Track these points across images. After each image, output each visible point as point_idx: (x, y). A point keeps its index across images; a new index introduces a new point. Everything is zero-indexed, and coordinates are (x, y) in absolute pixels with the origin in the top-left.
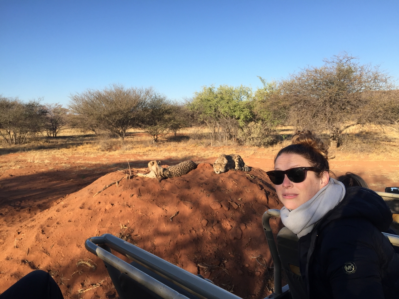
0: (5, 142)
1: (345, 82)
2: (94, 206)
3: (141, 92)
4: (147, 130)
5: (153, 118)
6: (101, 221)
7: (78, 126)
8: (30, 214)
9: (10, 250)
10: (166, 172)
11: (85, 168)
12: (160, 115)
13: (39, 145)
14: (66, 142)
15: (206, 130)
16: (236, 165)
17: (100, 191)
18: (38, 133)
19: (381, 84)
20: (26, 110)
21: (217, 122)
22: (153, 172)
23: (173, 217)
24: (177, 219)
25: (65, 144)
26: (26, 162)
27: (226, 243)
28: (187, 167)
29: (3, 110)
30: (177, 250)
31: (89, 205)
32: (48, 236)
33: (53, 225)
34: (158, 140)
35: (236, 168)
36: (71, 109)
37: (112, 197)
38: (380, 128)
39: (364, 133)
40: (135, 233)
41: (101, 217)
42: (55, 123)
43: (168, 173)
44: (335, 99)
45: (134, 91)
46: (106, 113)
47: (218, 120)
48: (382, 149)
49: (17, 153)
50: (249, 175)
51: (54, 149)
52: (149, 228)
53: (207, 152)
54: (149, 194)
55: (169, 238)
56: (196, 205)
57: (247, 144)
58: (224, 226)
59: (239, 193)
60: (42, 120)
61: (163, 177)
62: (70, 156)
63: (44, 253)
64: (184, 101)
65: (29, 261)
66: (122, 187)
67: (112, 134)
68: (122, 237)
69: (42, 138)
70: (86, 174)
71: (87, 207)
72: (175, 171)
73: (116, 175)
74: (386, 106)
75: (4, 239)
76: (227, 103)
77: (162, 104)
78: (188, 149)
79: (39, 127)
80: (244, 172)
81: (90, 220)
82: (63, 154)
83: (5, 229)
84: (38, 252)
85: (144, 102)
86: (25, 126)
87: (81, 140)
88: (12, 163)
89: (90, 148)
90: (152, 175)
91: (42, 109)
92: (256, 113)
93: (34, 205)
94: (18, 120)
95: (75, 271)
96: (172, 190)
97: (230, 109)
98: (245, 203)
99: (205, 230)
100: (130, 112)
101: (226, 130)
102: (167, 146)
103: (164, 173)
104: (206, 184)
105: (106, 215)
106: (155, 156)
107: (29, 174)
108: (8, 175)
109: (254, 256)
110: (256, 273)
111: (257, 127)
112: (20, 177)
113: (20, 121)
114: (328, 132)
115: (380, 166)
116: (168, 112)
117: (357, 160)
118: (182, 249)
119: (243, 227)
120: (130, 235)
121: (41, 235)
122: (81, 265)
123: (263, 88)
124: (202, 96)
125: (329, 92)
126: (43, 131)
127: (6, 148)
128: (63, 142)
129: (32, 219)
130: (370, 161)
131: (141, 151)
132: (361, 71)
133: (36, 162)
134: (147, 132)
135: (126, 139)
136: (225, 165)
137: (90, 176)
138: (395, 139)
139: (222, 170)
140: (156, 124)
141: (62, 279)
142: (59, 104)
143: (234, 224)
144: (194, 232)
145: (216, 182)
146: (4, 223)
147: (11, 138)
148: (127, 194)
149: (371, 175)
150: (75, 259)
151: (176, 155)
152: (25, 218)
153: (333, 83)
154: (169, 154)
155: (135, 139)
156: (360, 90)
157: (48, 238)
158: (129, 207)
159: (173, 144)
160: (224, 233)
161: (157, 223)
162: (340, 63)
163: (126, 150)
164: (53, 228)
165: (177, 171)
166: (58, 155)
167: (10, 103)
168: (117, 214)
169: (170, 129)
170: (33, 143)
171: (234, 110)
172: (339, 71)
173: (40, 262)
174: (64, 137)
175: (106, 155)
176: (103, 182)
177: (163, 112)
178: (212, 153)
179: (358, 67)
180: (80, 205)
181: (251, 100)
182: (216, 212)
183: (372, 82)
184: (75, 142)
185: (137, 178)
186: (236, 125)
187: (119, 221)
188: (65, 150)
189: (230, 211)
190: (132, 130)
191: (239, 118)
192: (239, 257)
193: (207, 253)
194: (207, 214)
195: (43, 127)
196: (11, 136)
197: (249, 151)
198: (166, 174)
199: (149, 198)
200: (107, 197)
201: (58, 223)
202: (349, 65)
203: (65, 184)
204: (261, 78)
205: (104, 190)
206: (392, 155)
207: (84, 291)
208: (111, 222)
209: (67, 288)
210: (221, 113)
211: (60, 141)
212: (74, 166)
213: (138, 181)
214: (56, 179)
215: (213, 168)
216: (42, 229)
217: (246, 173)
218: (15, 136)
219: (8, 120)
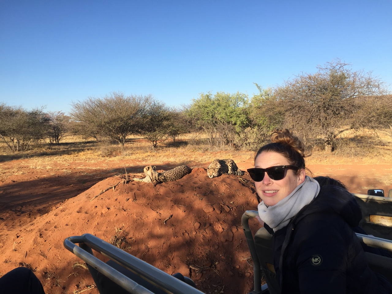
0: (9, 149)
1: (339, 88)
2: (91, 210)
3: (140, 100)
4: (146, 136)
5: (152, 124)
6: (97, 224)
7: (79, 133)
8: (30, 219)
9: (8, 253)
10: (161, 176)
11: (86, 173)
12: (159, 122)
13: (41, 151)
14: (68, 148)
15: (204, 136)
16: (229, 169)
17: (97, 195)
18: (40, 140)
19: (374, 89)
20: (29, 118)
21: (214, 128)
22: (148, 177)
23: (167, 220)
24: (171, 222)
25: (67, 151)
26: (29, 168)
27: (218, 245)
28: (181, 172)
29: (7, 118)
30: (170, 252)
31: (86, 209)
32: (46, 240)
33: (50, 229)
34: (157, 146)
35: (229, 172)
36: (73, 116)
37: (108, 201)
38: (374, 132)
39: (359, 138)
40: (129, 236)
41: (97, 221)
42: (57, 131)
43: (163, 178)
44: (328, 104)
45: (134, 99)
46: (106, 120)
47: (215, 126)
48: (375, 153)
49: (20, 160)
50: (241, 179)
51: (56, 155)
52: (144, 231)
53: (204, 157)
54: (144, 198)
55: (163, 240)
56: (189, 208)
57: (244, 148)
58: (216, 228)
59: (231, 196)
60: (45, 128)
61: (158, 182)
62: (71, 162)
63: (41, 256)
64: (182, 108)
65: (27, 264)
66: (118, 192)
67: (112, 140)
68: (117, 240)
69: (45, 145)
70: (86, 180)
71: (84, 211)
72: (170, 176)
73: (113, 180)
74: (379, 111)
75: (3, 243)
76: (224, 109)
77: (161, 111)
78: (186, 154)
79: (42, 135)
80: (237, 176)
81: (86, 224)
82: (65, 161)
83: (5, 234)
84: (35, 255)
85: (143, 109)
86: (28, 133)
87: (82, 147)
88: (15, 170)
89: (91, 154)
90: (147, 180)
91: (45, 117)
92: (252, 119)
93: (35, 210)
94: (22, 127)
95: (71, 273)
96: (167, 194)
97: (227, 115)
98: (237, 206)
99: (198, 233)
100: (130, 119)
101: (223, 135)
102: (165, 151)
103: (159, 177)
104: (199, 188)
105: (102, 218)
106: (154, 161)
107: (31, 180)
108: (11, 181)
109: (245, 258)
110: (246, 274)
111: (253, 132)
112: (22, 182)
113: (24, 128)
114: (323, 137)
115: (374, 170)
116: (167, 118)
117: (350, 164)
118: (175, 251)
119: (234, 230)
120: (125, 238)
121: (39, 238)
122: (77, 267)
123: (259, 95)
124: (200, 103)
125: (323, 98)
126: (46, 138)
127: (10, 155)
128: (65, 148)
129: (31, 223)
130: (363, 164)
131: (140, 157)
132: (354, 77)
133: (38, 168)
134: (147, 138)
135: (126, 145)
136: (218, 170)
137: (89, 181)
138: (389, 143)
139: (215, 174)
140: (155, 131)
141: (59, 281)
142: (62, 112)
143: (226, 227)
144: (187, 235)
145: (209, 186)
146: (5, 227)
147: (15, 145)
148: (122, 198)
149: (364, 179)
150: (71, 262)
151: (175, 160)
152: (25, 223)
153: (326, 89)
154: (168, 160)
155: (135, 145)
156: (354, 95)
157: (45, 241)
158: (125, 210)
159: (172, 149)
160: (216, 236)
161: (151, 226)
162: (333, 70)
163: (126, 156)
164: (51, 232)
165: (172, 176)
166: (59, 161)
167: (14, 111)
168: (113, 218)
169: (169, 135)
170: (36, 150)
171: (231, 116)
172: (332, 77)
173: (38, 264)
174: (66, 144)
175: (106, 161)
176: (101, 187)
177: (162, 119)
178: (210, 158)
179: (351, 73)
180: (77, 209)
181: (247, 106)
182: (208, 215)
183: (365, 87)
184: (77, 149)
185: (133, 183)
186: (233, 130)
187: (115, 224)
188: (66, 157)
189: (222, 214)
190: (131, 137)
191: (235, 124)
192: (230, 259)
193: (199, 255)
194: (200, 217)
195: (46, 134)
196: (15, 144)
197: (245, 156)
198: (161, 179)
199: (144, 201)
200: (104, 202)
201: (55, 227)
202: (342, 71)
203: (65, 189)
204: (257, 85)
205: (101, 194)
206: (386, 158)
207: (79, 293)
208: (107, 226)
209: (63, 290)
210: (218, 119)
211: (62, 148)
212: (75, 171)
213: (134, 186)
214: (56, 184)
215: (207, 173)
216: (40, 233)
217: (239, 177)
218: (19, 143)
219: (12, 128)
